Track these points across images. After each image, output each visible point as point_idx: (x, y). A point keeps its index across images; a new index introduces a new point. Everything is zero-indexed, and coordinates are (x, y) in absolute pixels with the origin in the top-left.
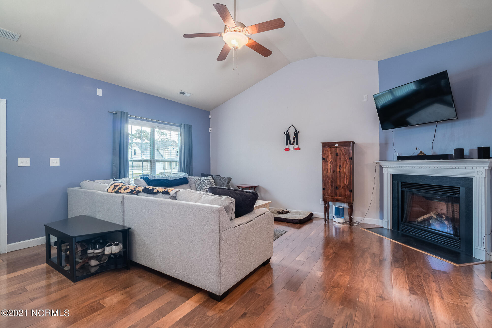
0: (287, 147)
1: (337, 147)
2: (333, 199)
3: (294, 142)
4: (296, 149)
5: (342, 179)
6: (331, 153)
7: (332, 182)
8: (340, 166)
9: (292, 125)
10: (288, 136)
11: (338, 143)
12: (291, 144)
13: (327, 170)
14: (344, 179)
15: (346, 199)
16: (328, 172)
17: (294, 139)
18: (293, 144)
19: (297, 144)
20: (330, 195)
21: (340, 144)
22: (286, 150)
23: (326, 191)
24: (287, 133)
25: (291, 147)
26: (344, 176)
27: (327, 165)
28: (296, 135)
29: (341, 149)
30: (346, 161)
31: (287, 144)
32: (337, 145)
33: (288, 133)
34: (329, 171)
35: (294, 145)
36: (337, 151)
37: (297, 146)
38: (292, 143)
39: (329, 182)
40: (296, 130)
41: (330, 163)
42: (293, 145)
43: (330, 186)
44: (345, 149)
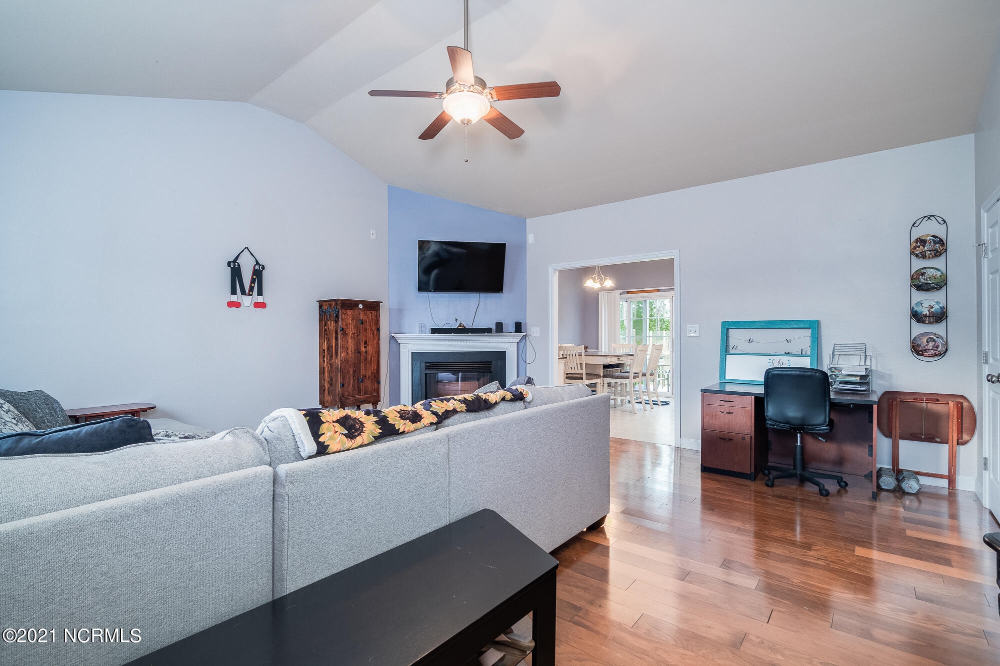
0: (234, 298)
1: (361, 309)
2: (356, 400)
3: (251, 289)
4: (258, 305)
5: (368, 364)
6: (352, 320)
7: (354, 371)
8: (366, 343)
9: (247, 248)
10: (236, 273)
11: (363, 302)
12: (243, 292)
13: (347, 349)
14: (370, 364)
15: (374, 396)
16: (348, 353)
17: (253, 281)
18: (251, 293)
19: (260, 293)
20: (351, 394)
21: (365, 303)
22: (231, 304)
23: (345, 388)
24: (235, 265)
25: (247, 301)
26: (371, 359)
27: (347, 341)
28: (258, 274)
29: (366, 314)
30: (373, 333)
31: (234, 292)
32: (361, 306)
33: (239, 265)
34: (349, 351)
35: (252, 295)
36: (362, 317)
37: (260, 299)
38: (247, 290)
39: (349, 370)
40: (257, 263)
41: (352, 336)
42: (249, 295)
43: (352, 377)
44: (371, 313)
